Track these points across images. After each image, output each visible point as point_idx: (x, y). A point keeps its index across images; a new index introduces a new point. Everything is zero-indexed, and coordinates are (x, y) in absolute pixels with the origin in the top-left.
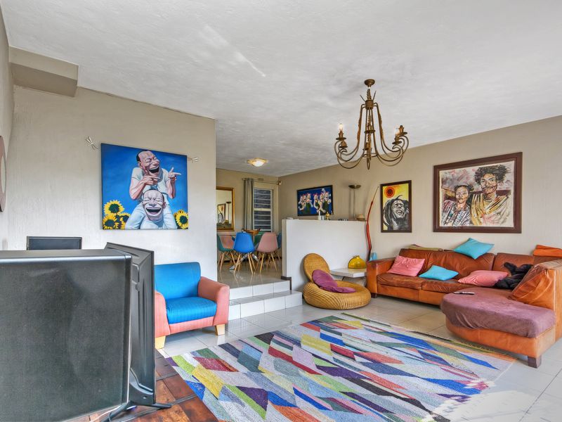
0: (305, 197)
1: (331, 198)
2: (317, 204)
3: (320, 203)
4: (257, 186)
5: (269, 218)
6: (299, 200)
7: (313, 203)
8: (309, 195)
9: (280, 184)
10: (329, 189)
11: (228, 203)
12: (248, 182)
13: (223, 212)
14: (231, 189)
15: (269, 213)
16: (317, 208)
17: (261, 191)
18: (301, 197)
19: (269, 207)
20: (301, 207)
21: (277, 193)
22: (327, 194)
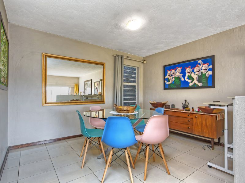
0: (173, 71)
1: (213, 70)
2: (190, 77)
3: (195, 76)
4: (127, 63)
5: (135, 91)
6: (165, 74)
7: (184, 77)
8: (179, 69)
9: (145, 62)
10: (210, 60)
11: (101, 80)
12: (118, 58)
13: (98, 87)
14: (102, 64)
15: (135, 87)
16: (189, 81)
17: (128, 68)
18: (169, 72)
19: (134, 82)
20: (168, 81)
21: (141, 70)
22: (206, 65)
